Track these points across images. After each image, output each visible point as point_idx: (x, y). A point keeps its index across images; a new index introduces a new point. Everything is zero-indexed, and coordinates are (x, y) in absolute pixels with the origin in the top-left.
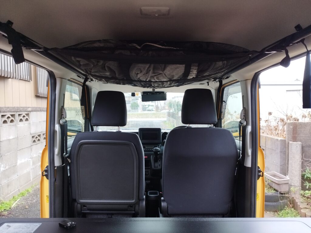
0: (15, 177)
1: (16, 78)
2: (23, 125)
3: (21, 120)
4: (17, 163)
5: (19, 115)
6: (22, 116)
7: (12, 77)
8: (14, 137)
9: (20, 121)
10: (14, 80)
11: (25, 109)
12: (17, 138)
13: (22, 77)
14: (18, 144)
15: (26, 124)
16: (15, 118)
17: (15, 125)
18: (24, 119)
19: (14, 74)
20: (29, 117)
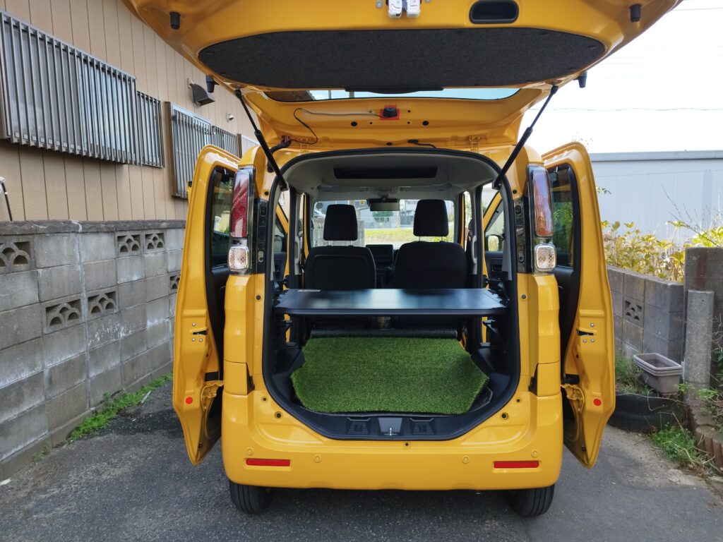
0: (143, 351)
1: (136, 163)
2: (153, 255)
3: (150, 246)
4: (146, 325)
5: (147, 236)
6: (152, 238)
7: (129, 162)
8: (140, 277)
9: (148, 248)
10: (133, 168)
11: (155, 224)
12: (144, 280)
13: (146, 159)
14: (146, 291)
15: (159, 254)
16: (139, 242)
17: (141, 256)
18: (155, 244)
19: (133, 155)
20: (163, 240)
